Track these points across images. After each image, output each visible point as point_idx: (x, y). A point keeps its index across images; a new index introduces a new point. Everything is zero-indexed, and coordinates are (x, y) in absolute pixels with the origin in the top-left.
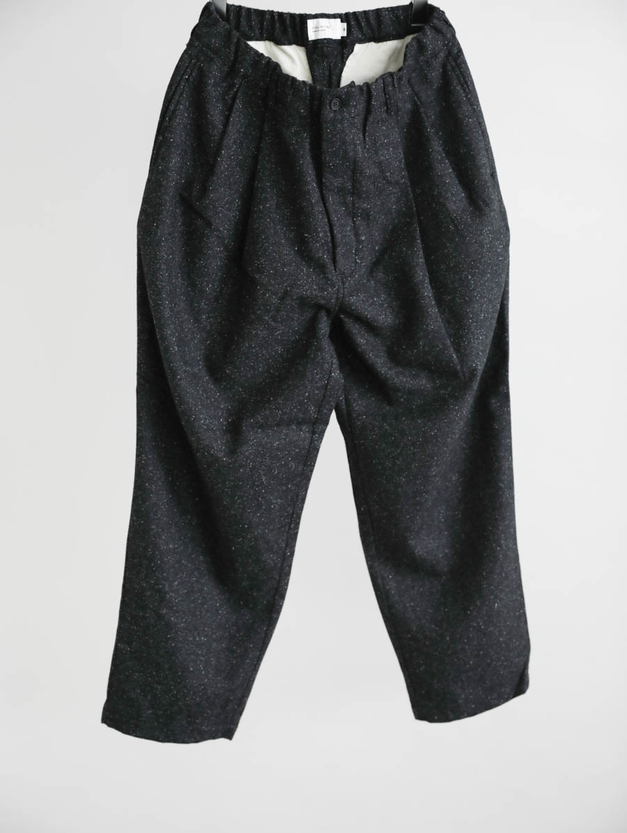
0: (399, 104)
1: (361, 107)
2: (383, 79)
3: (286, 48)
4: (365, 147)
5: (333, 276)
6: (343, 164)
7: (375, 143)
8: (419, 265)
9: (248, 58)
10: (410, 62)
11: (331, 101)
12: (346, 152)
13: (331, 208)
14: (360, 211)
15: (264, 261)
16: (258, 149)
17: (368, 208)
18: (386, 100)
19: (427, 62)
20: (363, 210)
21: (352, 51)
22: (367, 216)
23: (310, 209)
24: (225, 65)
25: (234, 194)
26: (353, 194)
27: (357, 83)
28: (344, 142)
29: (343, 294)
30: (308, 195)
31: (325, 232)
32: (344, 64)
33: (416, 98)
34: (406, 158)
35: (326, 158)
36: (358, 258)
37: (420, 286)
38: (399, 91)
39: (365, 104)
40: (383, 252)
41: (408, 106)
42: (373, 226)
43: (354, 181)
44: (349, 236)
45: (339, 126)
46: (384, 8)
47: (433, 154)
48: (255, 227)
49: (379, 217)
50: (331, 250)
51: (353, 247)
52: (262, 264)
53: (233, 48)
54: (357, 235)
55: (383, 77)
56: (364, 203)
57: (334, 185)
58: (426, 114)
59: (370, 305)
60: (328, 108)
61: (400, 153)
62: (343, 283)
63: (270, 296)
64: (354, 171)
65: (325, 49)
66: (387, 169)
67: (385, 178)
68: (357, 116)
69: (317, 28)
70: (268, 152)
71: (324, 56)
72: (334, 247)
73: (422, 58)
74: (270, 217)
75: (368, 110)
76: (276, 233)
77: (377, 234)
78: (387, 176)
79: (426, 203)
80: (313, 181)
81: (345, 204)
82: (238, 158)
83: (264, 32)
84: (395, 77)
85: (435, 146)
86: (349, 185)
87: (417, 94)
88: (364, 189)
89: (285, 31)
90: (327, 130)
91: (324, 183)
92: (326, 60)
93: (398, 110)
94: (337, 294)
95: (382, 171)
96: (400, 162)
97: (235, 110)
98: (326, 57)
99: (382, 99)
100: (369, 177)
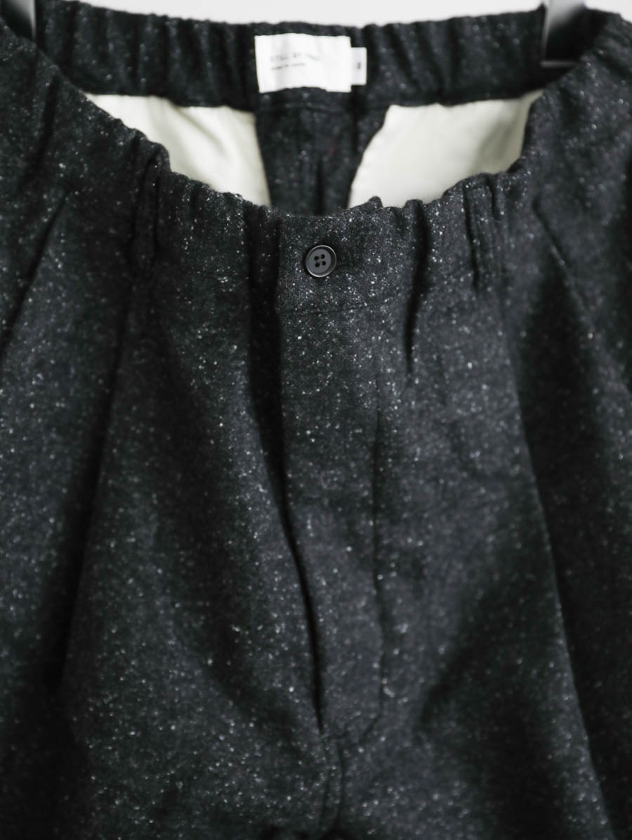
0: (512, 267)
1: (400, 270)
2: (465, 191)
3: (201, 113)
4: (410, 383)
5: (311, 746)
6: (343, 431)
7: (438, 371)
8: (561, 711)
9: (78, 131)
10: (541, 150)
11: (306, 253)
12: (351, 397)
13: (310, 553)
14: (395, 556)
15: (114, 701)
16: (112, 380)
17: (416, 549)
18: (473, 252)
19: (586, 154)
20: (404, 553)
21: (381, 124)
22: (414, 569)
23: (247, 557)
24: (19, 151)
25: (41, 504)
26: (374, 511)
27: (387, 203)
28: (346, 371)
29: (343, 797)
30: (241, 518)
31: (292, 620)
32: (357, 158)
33: (554, 250)
34: (525, 410)
35: (293, 414)
36: (389, 685)
37: (565, 774)
38: (510, 229)
39: (409, 262)
40: (461, 661)
41: (534, 270)
42: (431, 593)
43: (379, 478)
44: (364, 624)
45: (331, 323)
46: (468, 18)
47: (604, 401)
48: (93, 598)
49: (450, 566)
50: (310, 668)
51: (374, 654)
52: (106, 709)
53: (39, 106)
54: (385, 619)
55: (463, 187)
56: (407, 533)
57: (320, 488)
58: (581, 294)
59: (420, 819)
60: (298, 270)
61: (509, 396)
62: (343, 764)
63: (124, 805)
64: (377, 451)
65: (305, 116)
66: (472, 443)
67: (467, 465)
68: (384, 296)
69: (282, 58)
70: (137, 391)
71: (302, 135)
72: (318, 660)
73: (573, 142)
74: (134, 573)
75: (420, 282)
76: (152, 618)
77: (442, 614)
78: (472, 461)
79: (581, 534)
80: (256, 479)
81: (351, 536)
82: (51, 408)
83: (140, 70)
84: (500, 188)
85: (608, 378)
86: (363, 489)
87: (556, 241)
88: (407, 499)
89: (196, 69)
90: (296, 335)
91: (290, 481)
92: (308, 146)
93: (506, 282)
94: (325, 798)
95: (458, 448)
96: (509, 419)
97: (40, 276)
98: (309, 137)
99: (462, 249)
100: (421, 466)
